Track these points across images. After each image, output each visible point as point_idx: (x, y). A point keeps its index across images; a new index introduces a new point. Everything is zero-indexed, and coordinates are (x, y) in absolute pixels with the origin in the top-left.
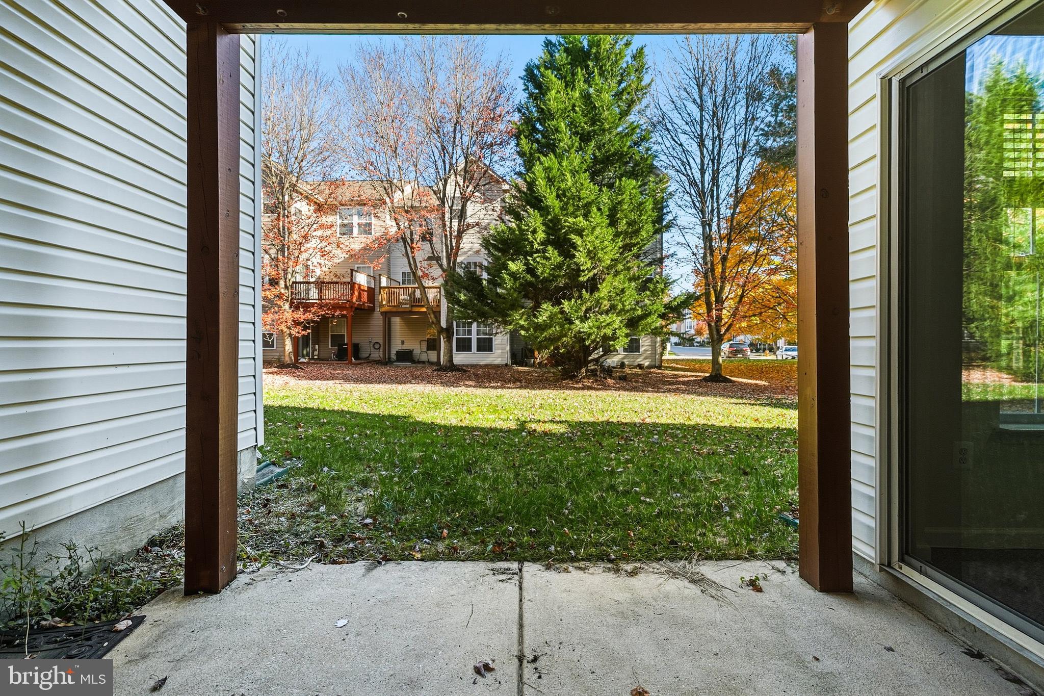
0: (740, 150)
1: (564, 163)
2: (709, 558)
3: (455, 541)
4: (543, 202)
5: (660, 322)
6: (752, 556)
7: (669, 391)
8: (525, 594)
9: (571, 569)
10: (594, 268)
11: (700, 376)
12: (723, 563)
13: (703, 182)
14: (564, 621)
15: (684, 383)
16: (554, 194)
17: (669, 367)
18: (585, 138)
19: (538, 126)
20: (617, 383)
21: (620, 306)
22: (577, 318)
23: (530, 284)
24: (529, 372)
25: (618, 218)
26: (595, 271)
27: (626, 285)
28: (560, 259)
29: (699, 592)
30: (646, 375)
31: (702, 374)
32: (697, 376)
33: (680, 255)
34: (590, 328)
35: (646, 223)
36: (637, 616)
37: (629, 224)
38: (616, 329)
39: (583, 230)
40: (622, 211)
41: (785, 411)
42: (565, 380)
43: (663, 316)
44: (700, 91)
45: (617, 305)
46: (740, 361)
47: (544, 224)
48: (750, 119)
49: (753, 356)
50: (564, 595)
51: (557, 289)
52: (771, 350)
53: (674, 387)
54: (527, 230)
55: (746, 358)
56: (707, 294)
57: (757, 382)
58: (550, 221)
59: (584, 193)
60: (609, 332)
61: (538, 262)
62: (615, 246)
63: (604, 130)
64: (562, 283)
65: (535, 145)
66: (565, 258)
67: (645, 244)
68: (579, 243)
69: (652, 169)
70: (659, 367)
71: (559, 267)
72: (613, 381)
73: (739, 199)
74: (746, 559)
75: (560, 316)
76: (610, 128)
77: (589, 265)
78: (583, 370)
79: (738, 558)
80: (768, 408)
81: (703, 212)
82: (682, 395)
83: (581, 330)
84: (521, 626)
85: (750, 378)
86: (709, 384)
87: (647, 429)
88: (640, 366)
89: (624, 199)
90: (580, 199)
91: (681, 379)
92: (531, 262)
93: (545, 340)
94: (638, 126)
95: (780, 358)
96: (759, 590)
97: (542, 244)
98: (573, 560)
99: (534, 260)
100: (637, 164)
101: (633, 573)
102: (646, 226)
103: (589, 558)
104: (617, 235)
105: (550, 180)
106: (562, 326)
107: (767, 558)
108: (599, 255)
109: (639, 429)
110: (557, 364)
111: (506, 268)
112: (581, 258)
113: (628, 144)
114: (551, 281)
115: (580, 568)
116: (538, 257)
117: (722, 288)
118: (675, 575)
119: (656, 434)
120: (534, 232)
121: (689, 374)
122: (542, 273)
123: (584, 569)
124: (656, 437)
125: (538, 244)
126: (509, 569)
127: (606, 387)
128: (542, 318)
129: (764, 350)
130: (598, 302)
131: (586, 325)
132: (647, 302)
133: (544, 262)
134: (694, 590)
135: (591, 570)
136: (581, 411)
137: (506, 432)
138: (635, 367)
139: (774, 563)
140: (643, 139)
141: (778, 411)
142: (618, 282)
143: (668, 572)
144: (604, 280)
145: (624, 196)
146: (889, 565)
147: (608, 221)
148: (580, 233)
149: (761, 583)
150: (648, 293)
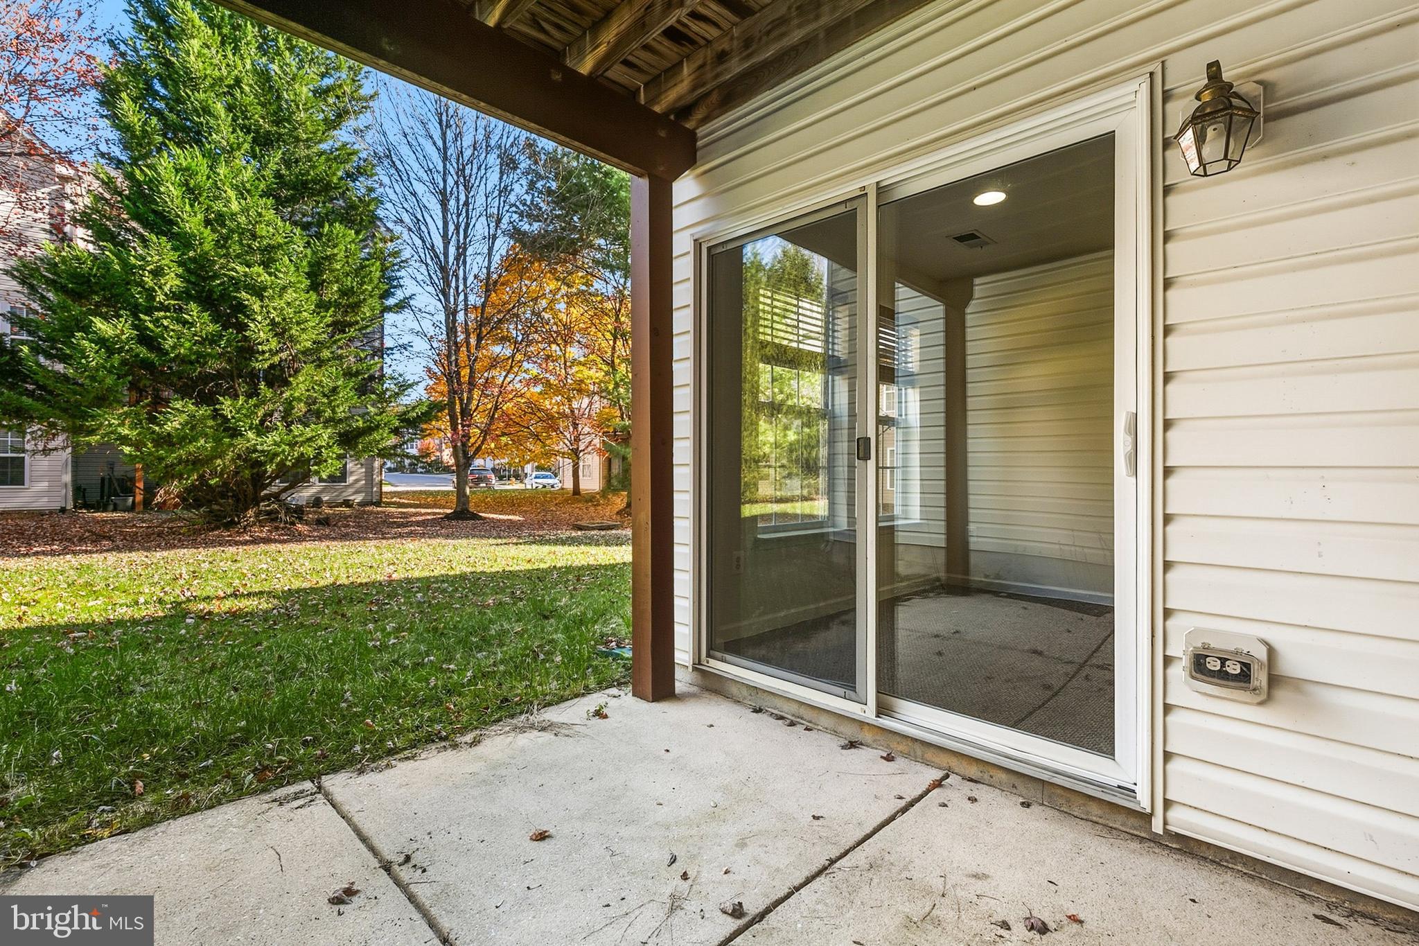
0: (492, 225)
1: (222, 170)
2: (549, 704)
3: (169, 792)
4: (177, 224)
5: (393, 440)
6: (588, 691)
7: (401, 536)
8: (345, 808)
9: (394, 763)
10: (281, 350)
11: (439, 514)
12: (563, 705)
13: (446, 254)
14: (420, 814)
15: (418, 524)
16: (200, 216)
17: (394, 503)
18: (263, 142)
19: (158, 86)
20: (314, 530)
21: (328, 413)
22: (251, 428)
23: (147, 365)
24: (125, 522)
25: (324, 281)
26: (283, 355)
27: (340, 383)
28: (212, 328)
29: (553, 737)
30: (359, 516)
31: (441, 511)
32: (435, 514)
33: (416, 349)
34: (276, 444)
35: (371, 296)
36: (502, 779)
37: (344, 293)
38: (321, 447)
39: (265, 289)
40: (332, 271)
41: (553, 548)
42: (213, 530)
43: (396, 431)
44: (444, 135)
45: (325, 412)
46: (484, 492)
47: (181, 264)
48: (505, 191)
49: (497, 485)
50: (403, 790)
51: (206, 378)
52: (517, 477)
53: (406, 530)
54: (142, 268)
55: (489, 488)
56: (451, 405)
57: (511, 517)
58: (193, 260)
59: (262, 230)
60: (309, 451)
61: (166, 328)
62: (321, 322)
63: (297, 140)
64: (213, 366)
65: (154, 120)
66: (225, 328)
67: (367, 327)
68: (256, 307)
69: (374, 219)
70: (378, 504)
71: (212, 340)
72: (306, 528)
73: (490, 286)
74: (583, 695)
75: (210, 423)
76: (307, 140)
77: (274, 344)
78: (250, 513)
79: (577, 696)
80: (534, 547)
81: (445, 294)
82: (423, 540)
83: (259, 447)
84: (364, 839)
85: (501, 513)
86: (454, 523)
87: (402, 587)
88: (347, 503)
89: (336, 255)
90: (254, 236)
91: (413, 519)
92: (151, 325)
93: (180, 463)
94: (355, 153)
95: (529, 487)
96: (606, 717)
97: (174, 296)
98: (391, 752)
99: (156, 321)
100: (353, 207)
101: (475, 743)
102: (370, 301)
103: (413, 745)
104: (322, 306)
105: (192, 193)
106: (218, 441)
107: (601, 689)
108: (293, 332)
109: (391, 589)
110: (198, 504)
111: (86, 329)
112: (259, 331)
113: (340, 173)
114: (191, 363)
115: (407, 758)
116: (166, 318)
117: (470, 399)
118: (522, 730)
119: (417, 592)
120: (158, 273)
121: (423, 511)
122: (174, 348)
123: (413, 757)
124: (419, 595)
125: (166, 295)
126: (302, 792)
127: (300, 538)
128: (173, 425)
129: (509, 477)
130: (289, 405)
131: (269, 440)
132: (372, 410)
133: (178, 327)
134: (547, 736)
135: (423, 756)
136: (278, 576)
137: (149, 622)
138: (340, 505)
139: (607, 691)
140: (360, 172)
141: (546, 548)
142: (327, 377)
143: (515, 728)
144: (297, 371)
145: (336, 251)
146: (700, 664)
147: (308, 282)
148: (258, 292)
149: (605, 711)
150: (373, 396)
